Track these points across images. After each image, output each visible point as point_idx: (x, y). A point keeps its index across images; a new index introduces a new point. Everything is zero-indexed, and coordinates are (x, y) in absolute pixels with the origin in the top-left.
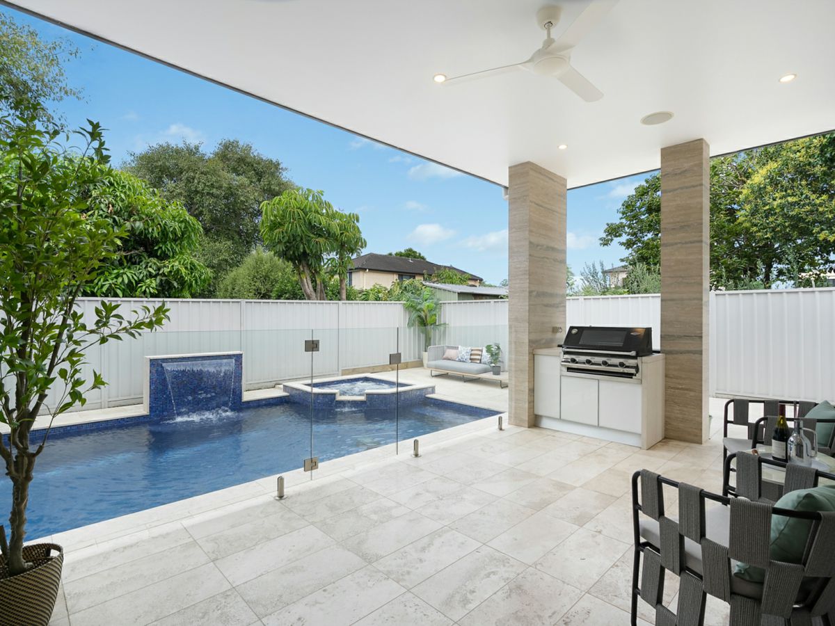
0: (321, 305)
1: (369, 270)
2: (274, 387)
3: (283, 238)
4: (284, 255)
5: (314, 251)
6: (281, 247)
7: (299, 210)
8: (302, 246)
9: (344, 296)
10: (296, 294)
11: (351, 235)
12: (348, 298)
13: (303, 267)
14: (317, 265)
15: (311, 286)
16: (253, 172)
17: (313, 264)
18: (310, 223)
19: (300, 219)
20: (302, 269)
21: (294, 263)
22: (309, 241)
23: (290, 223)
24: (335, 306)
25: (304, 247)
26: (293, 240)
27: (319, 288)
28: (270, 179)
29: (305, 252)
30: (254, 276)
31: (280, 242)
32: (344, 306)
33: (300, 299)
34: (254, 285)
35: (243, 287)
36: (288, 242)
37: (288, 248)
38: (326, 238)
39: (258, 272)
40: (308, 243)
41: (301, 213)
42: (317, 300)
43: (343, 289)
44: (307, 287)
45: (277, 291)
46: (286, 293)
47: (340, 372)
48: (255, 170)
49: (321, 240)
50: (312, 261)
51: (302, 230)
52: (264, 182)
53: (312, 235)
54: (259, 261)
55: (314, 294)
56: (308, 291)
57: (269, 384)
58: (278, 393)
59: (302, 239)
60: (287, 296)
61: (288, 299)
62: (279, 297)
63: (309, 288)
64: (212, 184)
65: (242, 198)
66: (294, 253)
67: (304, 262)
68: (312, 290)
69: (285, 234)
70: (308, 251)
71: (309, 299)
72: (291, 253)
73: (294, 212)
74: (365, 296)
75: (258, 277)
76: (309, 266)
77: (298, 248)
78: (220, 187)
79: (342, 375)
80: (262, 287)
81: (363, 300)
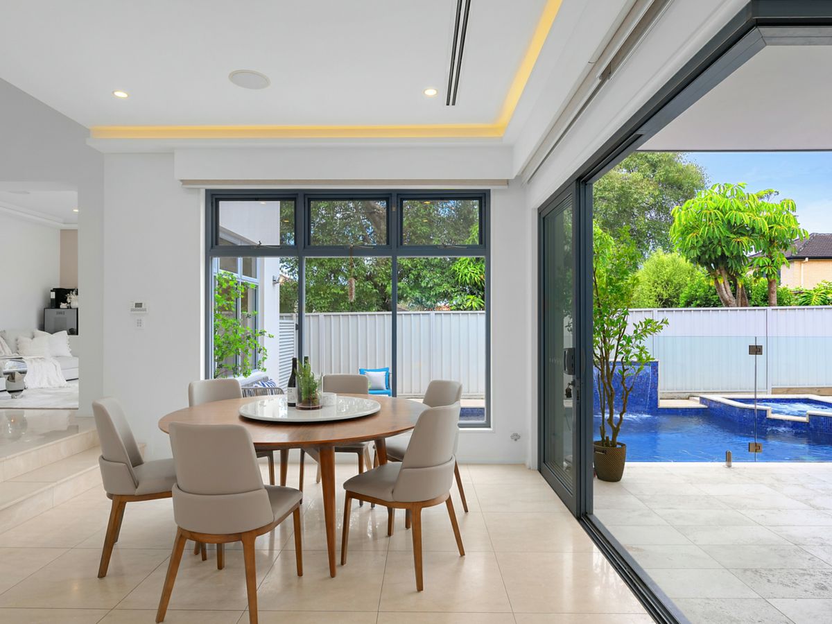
0: (743, 312)
1: (810, 258)
2: (688, 399)
3: (697, 242)
4: (698, 260)
5: (735, 253)
6: (695, 253)
7: (715, 211)
8: (719, 249)
9: (774, 301)
10: (709, 300)
11: (784, 228)
12: (780, 302)
13: (720, 271)
14: (739, 267)
15: (729, 291)
16: (647, 164)
17: (734, 266)
18: (729, 222)
19: (718, 219)
20: (719, 273)
21: (709, 268)
22: (728, 243)
23: (706, 226)
24: (763, 313)
25: (722, 250)
26: (710, 244)
27: (739, 292)
28: (667, 167)
29: (723, 254)
30: (655, 282)
31: (693, 247)
32: (775, 312)
33: (714, 306)
34: (655, 291)
35: (643, 294)
36: (703, 246)
37: (704, 253)
38: (750, 236)
39: (658, 277)
40: (728, 246)
41: (720, 214)
42: (738, 306)
43: (773, 292)
44: (725, 292)
45: (686, 297)
46: (697, 300)
47: (770, 390)
48: (648, 162)
49: (744, 239)
50: (731, 263)
51: (720, 232)
52: (660, 172)
53: (732, 236)
54: (660, 265)
55: (733, 301)
56: (726, 296)
57: (682, 395)
58: (694, 404)
59: (720, 241)
60: (698, 302)
61: (698, 306)
62: (688, 304)
63: (727, 293)
64: (604, 188)
65: (635, 196)
66: (710, 257)
67: (721, 266)
68: (731, 295)
69: (700, 239)
70: (727, 254)
71: (727, 305)
72: (707, 257)
73: (711, 214)
74: (805, 300)
75: (659, 282)
76: (727, 269)
77: (715, 251)
78: (613, 189)
79: (772, 393)
80: (664, 293)
81: (800, 305)
